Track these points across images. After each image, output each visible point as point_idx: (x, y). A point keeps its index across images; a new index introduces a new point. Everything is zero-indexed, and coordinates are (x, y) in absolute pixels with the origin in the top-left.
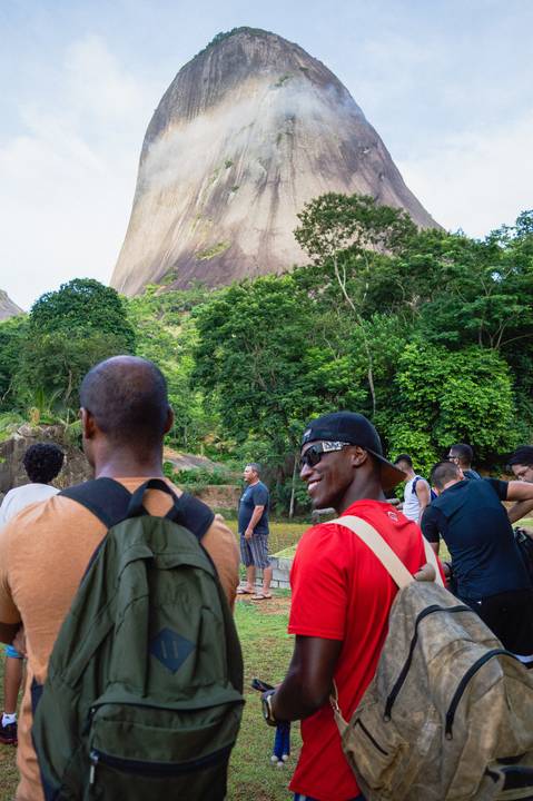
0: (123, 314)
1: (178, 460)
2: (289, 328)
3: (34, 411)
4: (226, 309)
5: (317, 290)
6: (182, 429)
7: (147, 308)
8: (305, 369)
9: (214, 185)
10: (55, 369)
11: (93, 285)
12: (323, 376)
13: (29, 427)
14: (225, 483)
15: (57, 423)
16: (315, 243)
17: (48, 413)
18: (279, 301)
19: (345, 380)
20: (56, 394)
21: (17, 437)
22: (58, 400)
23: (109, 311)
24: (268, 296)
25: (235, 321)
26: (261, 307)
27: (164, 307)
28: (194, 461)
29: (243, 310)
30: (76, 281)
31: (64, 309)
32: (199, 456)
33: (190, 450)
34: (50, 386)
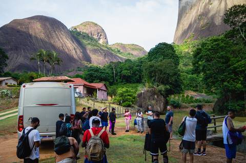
0: (174, 52)
1: (196, 95)
2: (222, 53)
3: (147, 84)
4: (200, 49)
5: (236, 37)
6: (197, 85)
7: (185, 47)
8: (229, 66)
9: (204, 4)
10: (152, 72)
11: (165, 44)
12: (235, 68)
13: (146, 89)
14: (211, 102)
15: (153, 87)
16: (232, 22)
17: (151, 84)
18: (218, 45)
19: (243, 68)
20: (153, 79)
21: (142, 92)
22: (154, 80)
23: (170, 51)
24: (214, 43)
25: (203, 53)
26: (212, 47)
27: (190, 46)
28: (201, 96)
29: (206, 49)
30: (160, 44)
31: (157, 53)
32: (203, 94)
33: (200, 92)
34: (151, 77)
